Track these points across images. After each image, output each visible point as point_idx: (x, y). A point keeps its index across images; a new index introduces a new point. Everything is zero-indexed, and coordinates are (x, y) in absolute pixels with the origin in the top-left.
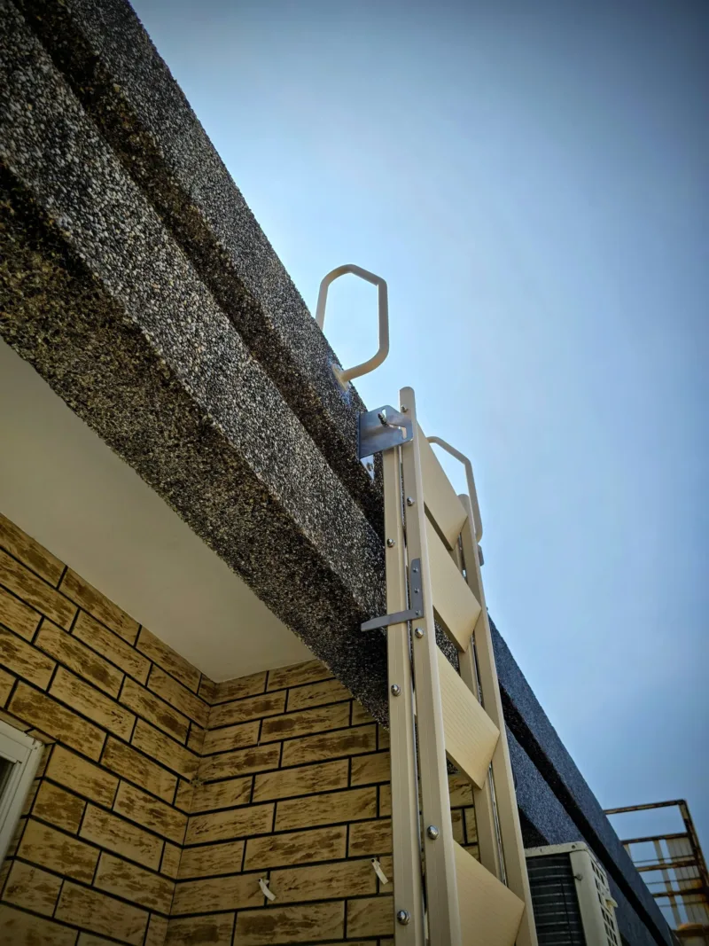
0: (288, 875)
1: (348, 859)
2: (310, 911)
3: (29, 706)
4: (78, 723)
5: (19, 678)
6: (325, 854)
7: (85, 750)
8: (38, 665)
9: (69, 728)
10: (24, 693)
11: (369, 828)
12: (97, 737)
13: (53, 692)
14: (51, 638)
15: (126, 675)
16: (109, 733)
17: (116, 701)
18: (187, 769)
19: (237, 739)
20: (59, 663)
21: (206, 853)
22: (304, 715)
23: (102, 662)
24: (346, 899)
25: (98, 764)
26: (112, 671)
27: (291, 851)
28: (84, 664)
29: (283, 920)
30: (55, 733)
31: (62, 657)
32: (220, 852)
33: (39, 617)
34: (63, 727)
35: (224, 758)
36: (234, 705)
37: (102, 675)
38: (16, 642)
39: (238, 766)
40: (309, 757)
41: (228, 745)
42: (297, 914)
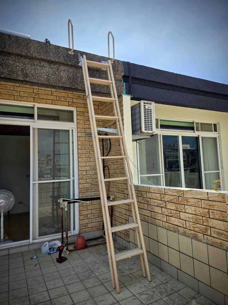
3: (71, 104)
4: (79, 104)
5: (68, 102)
7: (81, 107)
8: (70, 99)
9: (78, 105)
10: (70, 103)
12: (83, 105)
13: (73, 102)
14: (70, 95)
15: (83, 95)
16: (84, 104)
17: (83, 99)
18: (99, 104)
20: (73, 98)
23: (79, 95)
25: (84, 108)
26: (81, 96)
28: (76, 97)
30: (76, 106)
31: (73, 97)
33: (67, 94)
34: (77, 105)
37: (80, 97)
38: (66, 98)
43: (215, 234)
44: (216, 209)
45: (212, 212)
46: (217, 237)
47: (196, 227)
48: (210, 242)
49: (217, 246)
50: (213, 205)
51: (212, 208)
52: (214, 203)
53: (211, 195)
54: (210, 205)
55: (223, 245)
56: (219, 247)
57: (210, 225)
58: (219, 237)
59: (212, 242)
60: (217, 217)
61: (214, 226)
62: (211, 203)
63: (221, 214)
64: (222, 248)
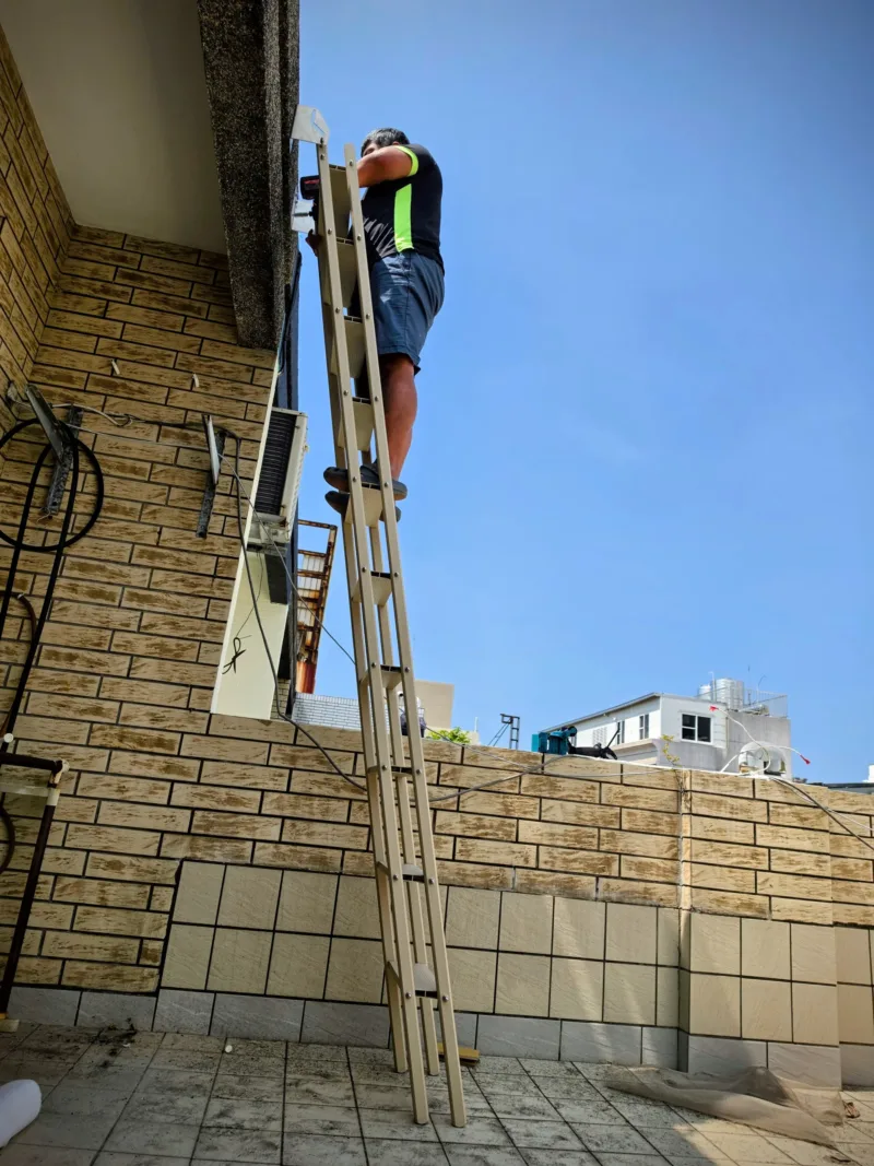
0: (131, 365)
1: (174, 369)
2: (145, 387)
6: (158, 362)
11: (192, 358)
18: (54, 277)
19: (95, 272)
21: (66, 335)
22: (154, 277)
24: (169, 388)
27: (133, 353)
29: (124, 386)
32: (76, 338)
35: (83, 281)
36: (92, 247)
39: (94, 290)
40: (154, 305)
41: (86, 273)
42: (136, 386)
43: (630, 869)
44: (641, 805)
45: (629, 814)
46: (636, 877)
47: (575, 860)
48: (614, 896)
49: (634, 901)
50: (635, 797)
51: (632, 805)
52: (638, 791)
53: (630, 770)
54: (624, 798)
55: (650, 894)
56: (640, 901)
57: (620, 847)
58: (640, 877)
59: (621, 893)
60: (641, 825)
61: (630, 849)
62: (628, 791)
63: (652, 817)
64: (648, 902)
